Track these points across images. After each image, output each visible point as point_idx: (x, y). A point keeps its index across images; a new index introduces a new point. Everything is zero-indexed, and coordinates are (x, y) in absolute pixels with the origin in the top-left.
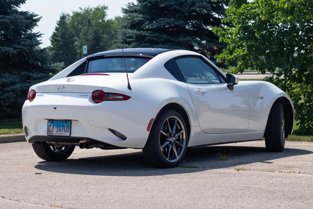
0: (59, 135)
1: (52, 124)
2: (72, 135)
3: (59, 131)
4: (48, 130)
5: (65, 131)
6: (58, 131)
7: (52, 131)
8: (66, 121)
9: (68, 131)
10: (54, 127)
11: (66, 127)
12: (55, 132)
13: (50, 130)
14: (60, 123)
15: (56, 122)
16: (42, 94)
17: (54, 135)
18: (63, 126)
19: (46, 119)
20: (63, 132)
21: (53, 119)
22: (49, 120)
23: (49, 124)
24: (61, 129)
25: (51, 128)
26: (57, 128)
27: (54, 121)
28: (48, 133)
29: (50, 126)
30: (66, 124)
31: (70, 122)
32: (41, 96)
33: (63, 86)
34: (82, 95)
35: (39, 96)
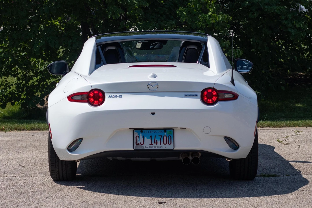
0: (154, 148)
1: (141, 134)
2: (176, 149)
3: (155, 143)
4: (135, 143)
5: (165, 143)
6: (153, 143)
7: (142, 143)
8: (165, 130)
9: (170, 143)
10: (145, 138)
11: (165, 137)
12: (147, 144)
13: (138, 142)
14: (155, 132)
15: (147, 132)
16: (118, 95)
17: (145, 149)
18: (161, 136)
19: (130, 128)
20: (160, 144)
21: (143, 128)
22: (135, 130)
23: (135, 134)
24: (157, 141)
25: (140, 140)
26: (150, 140)
27: (144, 131)
28: (135, 147)
29: (139, 137)
30: (165, 133)
31: (173, 130)
32: (118, 97)
33: (157, 83)
34: (189, 95)
35: (114, 97)
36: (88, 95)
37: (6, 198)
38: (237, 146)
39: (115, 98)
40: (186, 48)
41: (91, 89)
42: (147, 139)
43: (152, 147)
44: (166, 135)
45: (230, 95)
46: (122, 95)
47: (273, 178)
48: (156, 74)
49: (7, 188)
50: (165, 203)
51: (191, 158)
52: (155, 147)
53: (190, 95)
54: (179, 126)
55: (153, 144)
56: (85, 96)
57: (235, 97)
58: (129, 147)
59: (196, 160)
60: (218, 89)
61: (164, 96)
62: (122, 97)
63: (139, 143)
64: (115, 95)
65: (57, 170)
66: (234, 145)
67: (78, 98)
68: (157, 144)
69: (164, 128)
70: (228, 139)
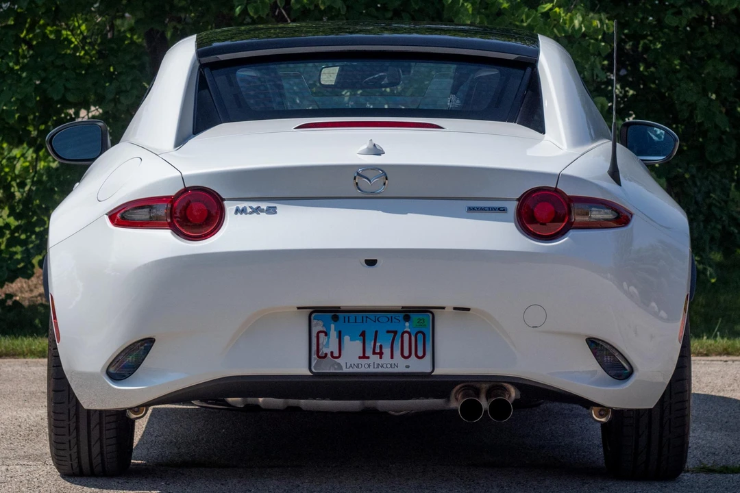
0: (371, 370)
1: (333, 326)
2: (438, 372)
3: (374, 353)
4: (315, 352)
5: (406, 353)
6: (369, 353)
7: (336, 354)
8: (407, 313)
9: (420, 354)
10: (346, 339)
11: (406, 336)
12: (351, 358)
13: (324, 350)
14: (377, 320)
15: (352, 320)
16: (264, 205)
17: (345, 370)
18: (395, 333)
19: (299, 308)
20: (392, 357)
21: (339, 307)
22: (316, 312)
23: (315, 326)
24: (381, 347)
25: (330, 345)
26: (359, 344)
27: (341, 315)
28: (313, 363)
29: (326, 335)
30: (407, 324)
31: (431, 315)
32: (262, 211)
33: (384, 172)
34: (480, 209)
35: (251, 213)
36: (172, 206)
38: (627, 369)
39: (255, 214)
41: (183, 187)
42: (351, 340)
43: (367, 366)
44: (409, 330)
45: (607, 213)
46: (275, 207)
47: (736, 476)
48: (381, 144)
51: (485, 404)
52: (374, 365)
53: (483, 209)
54: (450, 303)
56: (162, 210)
57: (621, 218)
58: (295, 364)
59: (500, 408)
60: (570, 192)
62: (275, 213)
63: (326, 354)
64: (255, 205)
65: (74, 441)
66: (616, 365)
67: (143, 215)
68: (381, 358)
69: (403, 307)
70: (596, 345)
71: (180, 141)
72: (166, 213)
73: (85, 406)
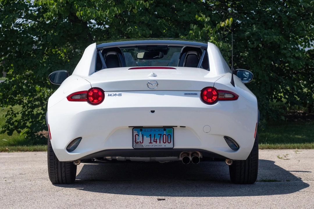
0: (153, 147)
1: (140, 133)
2: (175, 148)
3: (154, 141)
4: (135, 141)
5: (165, 142)
6: (152, 141)
7: (142, 142)
8: (165, 128)
9: (169, 142)
10: (145, 137)
11: (165, 136)
12: (147, 143)
13: (138, 141)
14: (155, 131)
15: (147, 130)
16: (118, 93)
17: (144, 147)
18: (161, 135)
19: (129, 127)
20: (160, 143)
21: (142, 126)
22: (135, 128)
23: (135, 133)
24: (156, 139)
25: (139, 139)
26: (149, 138)
27: (143, 129)
28: (134, 145)
29: (138, 136)
30: (165, 132)
31: (173, 129)
32: (117, 95)
33: (157, 82)
34: (189, 93)
35: (113, 96)
36: (87, 94)
37: (4, 196)
38: (237, 147)
39: (114, 96)
40: (187, 53)
41: (91, 88)
42: (146, 137)
43: (152, 146)
44: (165, 134)
45: (230, 96)
46: (121, 94)
47: (273, 183)
48: (156, 73)
49: (5, 189)
50: (164, 199)
51: (191, 158)
52: (154, 145)
53: (189, 94)
54: (179, 124)
55: (152, 143)
56: (84, 96)
57: (235, 97)
58: (128, 145)
59: (196, 159)
60: (218, 88)
61: (163, 95)
62: (121, 95)
63: (138, 142)
64: (114, 93)
65: (56, 172)
66: (234, 145)
67: (78, 97)
68: (156, 143)
69: (163, 126)
70: (227, 138)
71: (91, 74)
72: (86, 96)
73: (60, 161)
